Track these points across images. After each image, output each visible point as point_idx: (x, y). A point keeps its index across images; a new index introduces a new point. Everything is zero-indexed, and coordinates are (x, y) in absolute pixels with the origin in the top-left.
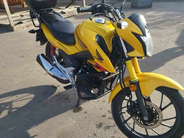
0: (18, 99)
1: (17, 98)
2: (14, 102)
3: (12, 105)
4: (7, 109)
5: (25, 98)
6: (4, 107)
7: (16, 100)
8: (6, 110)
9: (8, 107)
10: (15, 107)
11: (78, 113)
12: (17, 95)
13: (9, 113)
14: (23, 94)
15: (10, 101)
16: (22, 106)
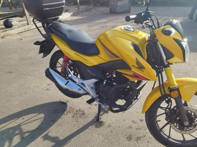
0: (26, 121)
1: (24, 120)
2: (22, 125)
3: (21, 129)
4: (17, 134)
5: (35, 119)
6: (12, 132)
7: (24, 123)
8: (17, 136)
9: (17, 132)
10: (26, 131)
11: (101, 128)
12: (23, 117)
13: (22, 138)
14: (30, 115)
15: (17, 125)
16: (34, 129)
